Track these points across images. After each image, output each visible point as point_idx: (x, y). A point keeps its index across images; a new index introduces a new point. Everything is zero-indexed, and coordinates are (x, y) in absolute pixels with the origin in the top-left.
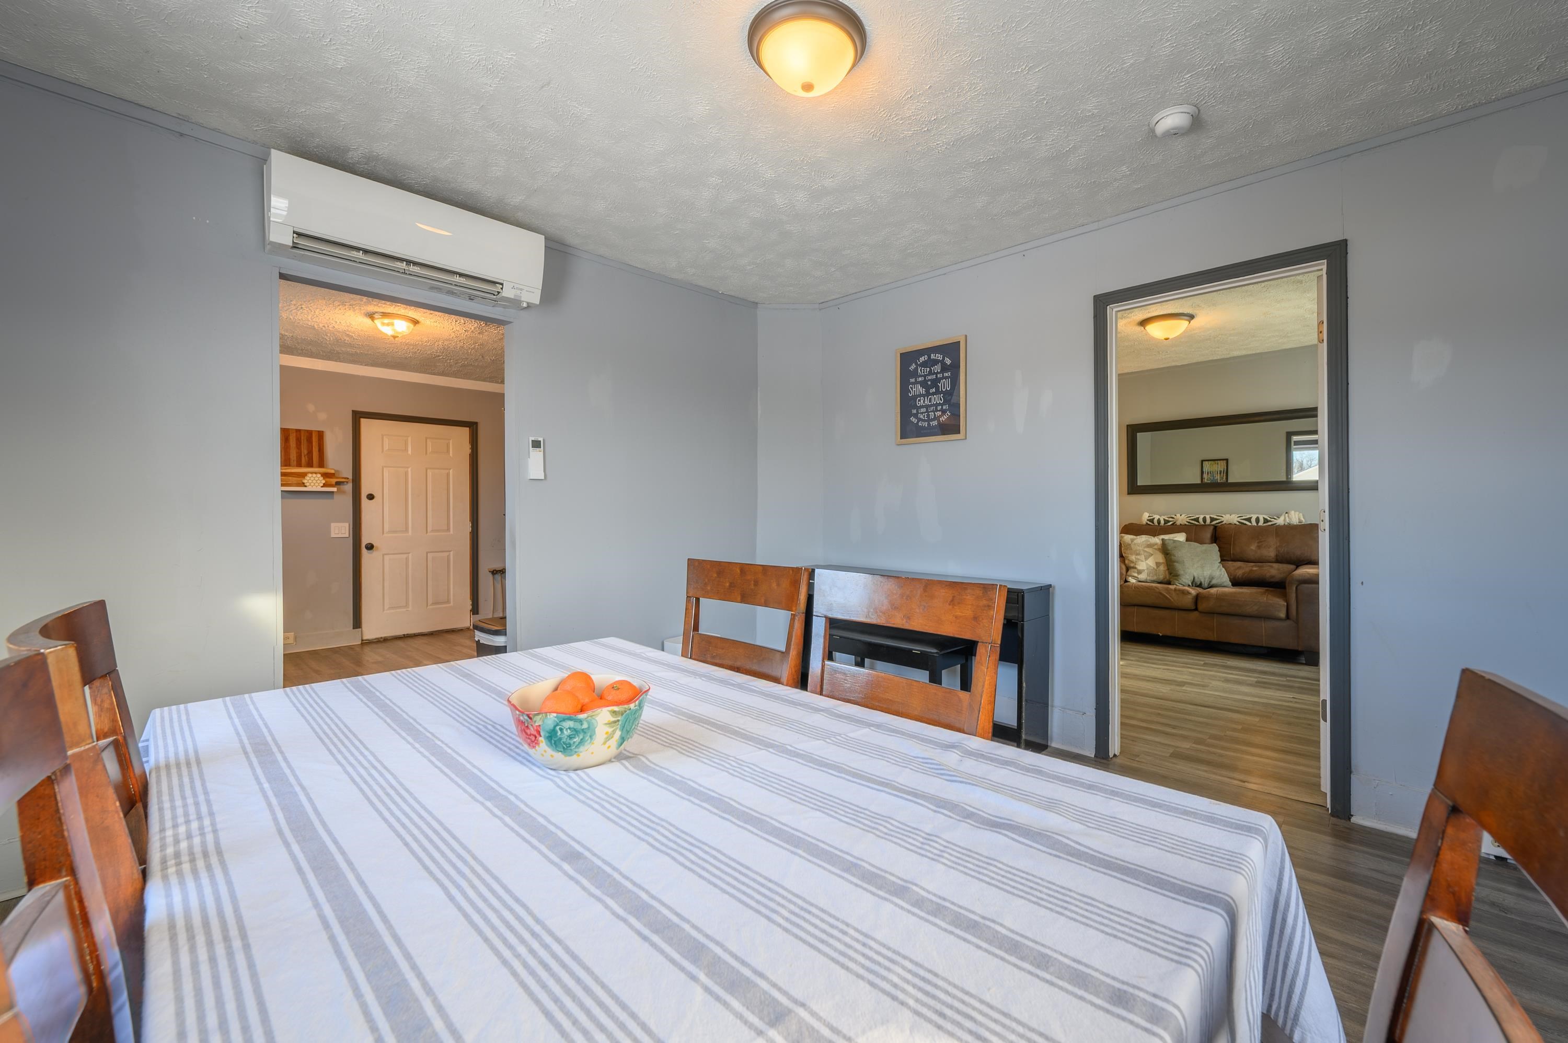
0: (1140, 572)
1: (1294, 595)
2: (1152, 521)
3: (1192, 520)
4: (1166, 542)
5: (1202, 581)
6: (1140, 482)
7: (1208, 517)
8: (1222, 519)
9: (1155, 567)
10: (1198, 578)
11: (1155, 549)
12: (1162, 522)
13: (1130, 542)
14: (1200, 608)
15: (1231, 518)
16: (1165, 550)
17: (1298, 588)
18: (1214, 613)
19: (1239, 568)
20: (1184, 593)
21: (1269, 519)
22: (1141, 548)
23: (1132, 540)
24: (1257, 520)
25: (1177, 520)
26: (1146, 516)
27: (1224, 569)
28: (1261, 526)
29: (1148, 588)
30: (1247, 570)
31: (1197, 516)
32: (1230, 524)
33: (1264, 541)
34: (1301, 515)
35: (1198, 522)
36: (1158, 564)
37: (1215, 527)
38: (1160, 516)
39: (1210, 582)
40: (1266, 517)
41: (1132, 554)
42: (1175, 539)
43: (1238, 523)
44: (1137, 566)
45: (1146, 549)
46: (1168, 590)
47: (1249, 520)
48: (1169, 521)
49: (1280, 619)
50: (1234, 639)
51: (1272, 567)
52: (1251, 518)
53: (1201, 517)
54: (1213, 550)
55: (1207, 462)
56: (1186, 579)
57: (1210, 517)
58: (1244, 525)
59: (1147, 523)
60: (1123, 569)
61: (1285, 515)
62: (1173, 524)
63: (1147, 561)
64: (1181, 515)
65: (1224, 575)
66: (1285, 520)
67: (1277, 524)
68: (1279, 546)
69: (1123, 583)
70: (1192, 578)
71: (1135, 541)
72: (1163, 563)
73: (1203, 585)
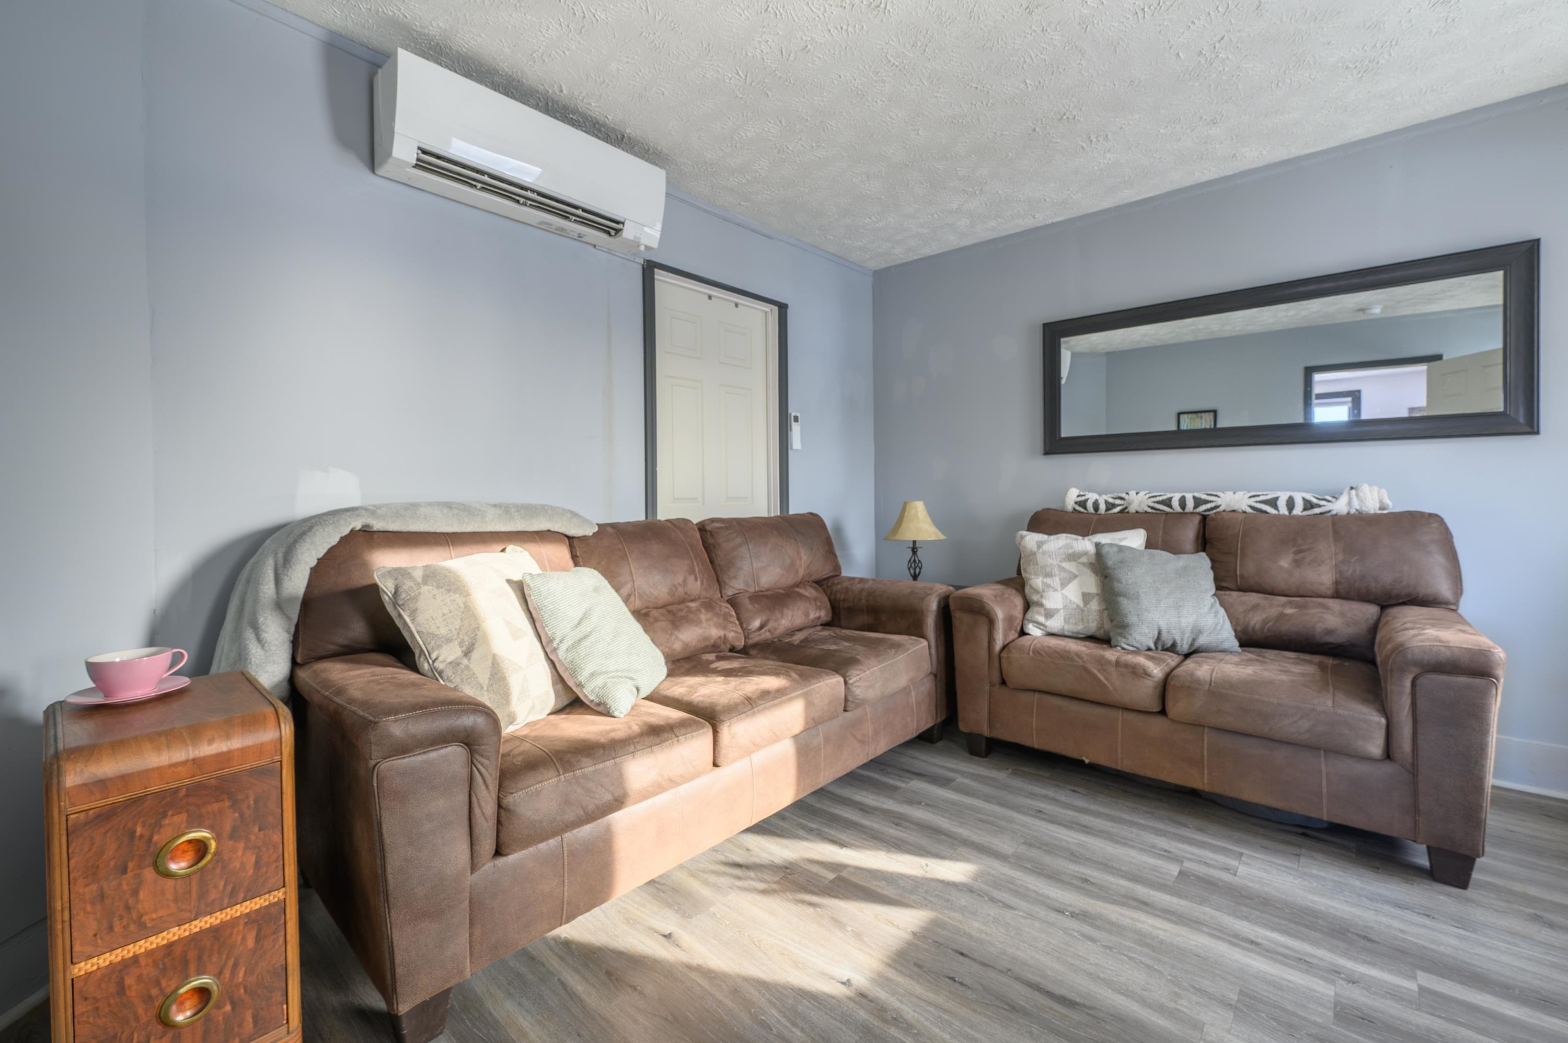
0: (1049, 614)
1: (1405, 701)
2: (1083, 504)
3: (1158, 502)
4: (1105, 550)
5: (1178, 638)
6: (1067, 431)
7: (1190, 498)
8: (1218, 501)
9: (1081, 604)
10: (1169, 632)
11: (1083, 564)
12: (1102, 507)
13: (1035, 549)
14: (1176, 708)
15: (1237, 500)
16: (1101, 568)
17: (1419, 682)
18: (1204, 726)
19: (1255, 607)
20: (1137, 672)
21: (1315, 501)
22: (1055, 562)
23: (1040, 544)
24: (1291, 504)
25: (1130, 504)
26: (1072, 496)
27: (1222, 611)
28: (1297, 518)
29: (1064, 655)
30: (1273, 612)
31: (1169, 495)
32: (1234, 511)
33: (1309, 549)
34: (1384, 491)
35: (1170, 506)
36: (1086, 597)
37: (1204, 518)
38: (1100, 495)
39: (1194, 640)
40: (1309, 497)
41: (1036, 574)
42: (1123, 543)
43: (1249, 510)
44: (1045, 602)
45: (1064, 565)
46: (1102, 663)
47: (1273, 503)
48: (1114, 506)
49: (1370, 759)
50: (1251, 792)
51: (1326, 607)
52: (1277, 498)
53: (1177, 497)
54: (1201, 565)
56: (1143, 635)
57: (1194, 498)
58: (1264, 515)
59: (1074, 509)
60: (1016, 606)
61: (1349, 494)
62: (1122, 511)
63: (1064, 591)
64: (1137, 493)
65: (1222, 626)
66: (1350, 503)
67: (1334, 512)
68: (1343, 562)
69: (1013, 635)
70: (1156, 633)
71: (1045, 547)
72: (1097, 595)
73: (1179, 648)
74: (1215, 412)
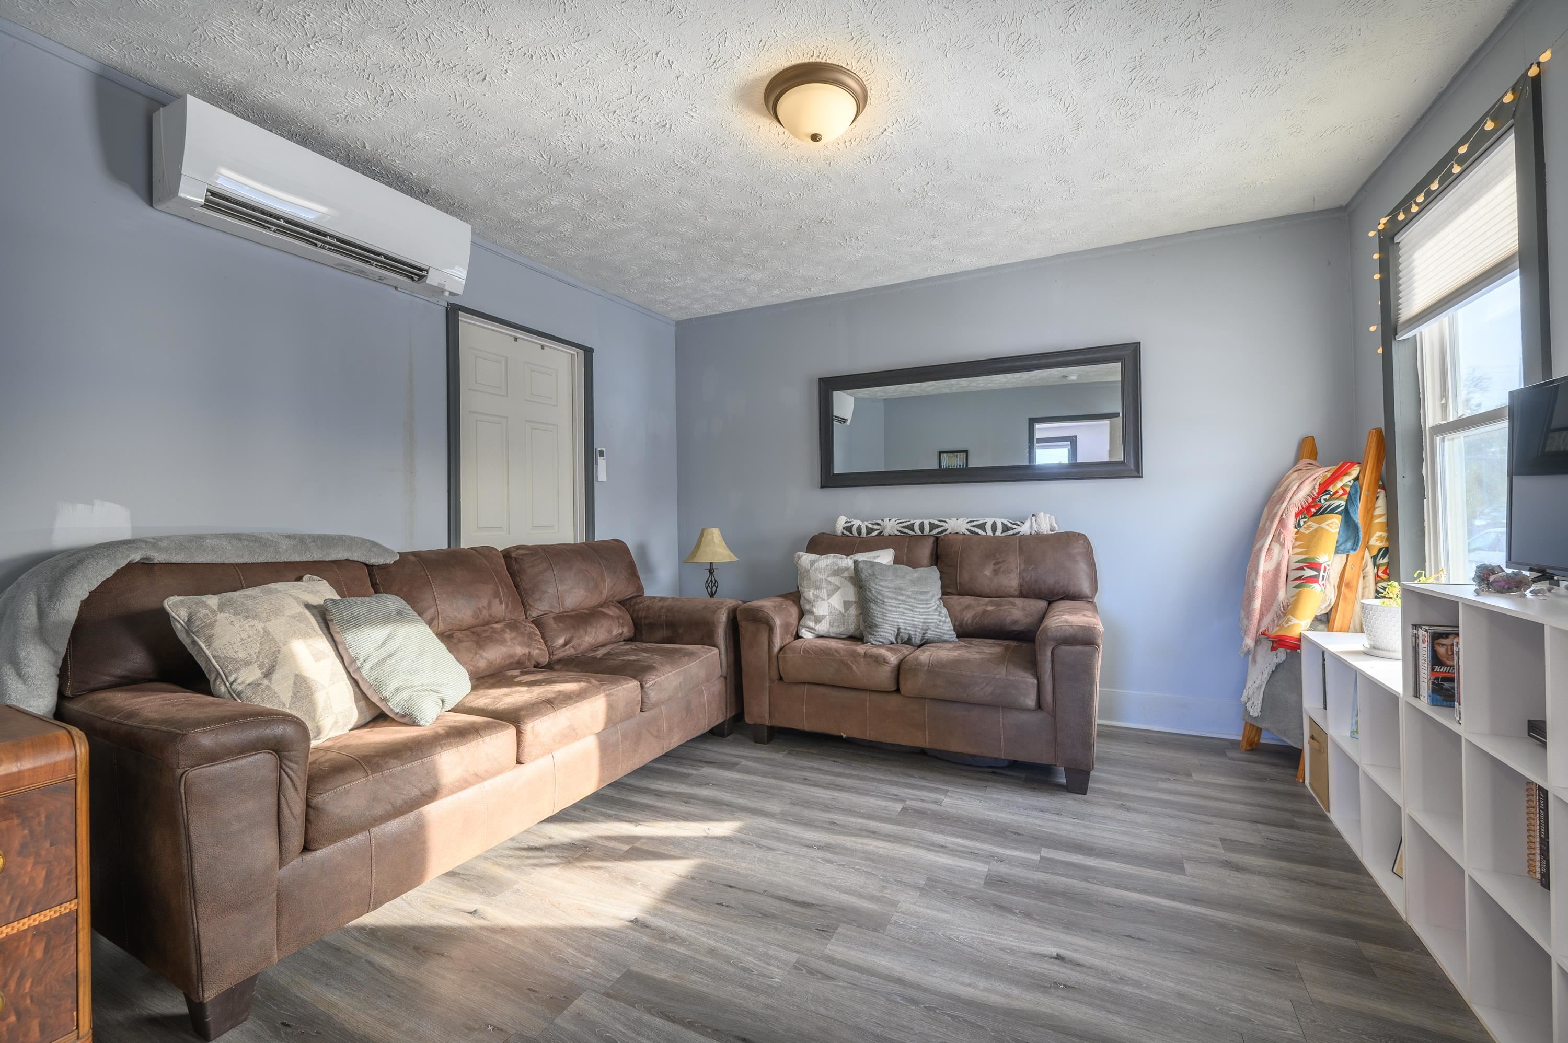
0: (818, 620)
1: (1048, 667)
2: (849, 529)
3: (904, 527)
4: (861, 566)
5: (912, 633)
6: (839, 468)
7: (926, 522)
8: (946, 526)
9: (843, 611)
10: (905, 629)
11: (845, 578)
12: (864, 531)
13: (809, 567)
14: (906, 687)
15: (958, 525)
16: (858, 580)
17: (1055, 652)
18: (925, 698)
19: (968, 607)
20: (879, 661)
21: (1010, 525)
22: (824, 577)
23: (813, 563)
24: (994, 527)
25: (884, 529)
26: (841, 522)
27: (945, 611)
28: (998, 537)
29: (826, 652)
30: (980, 609)
31: (912, 522)
32: (957, 533)
33: (1004, 561)
34: (1053, 517)
35: (913, 530)
36: (846, 605)
37: (937, 539)
38: (862, 522)
39: (924, 634)
40: (1006, 522)
41: (809, 588)
42: (876, 561)
43: (967, 533)
44: (814, 610)
45: (830, 579)
46: (854, 655)
47: (983, 526)
48: (873, 530)
49: (1028, 710)
50: (956, 746)
51: (1013, 604)
52: (986, 523)
53: (918, 522)
54: (932, 576)
56: (886, 632)
57: (930, 523)
58: (977, 536)
59: (843, 533)
60: (791, 615)
61: (1031, 519)
62: (878, 535)
63: (829, 601)
64: (890, 520)
65: (944, 622)
66: (1031, 527)
67: (1021, 533)
68: (1024, 570)
69: (789, 638)
70: (896, 630)
71: (816, 565)
72: (855, 602)
73: (913, 641)
74: (966, 452)
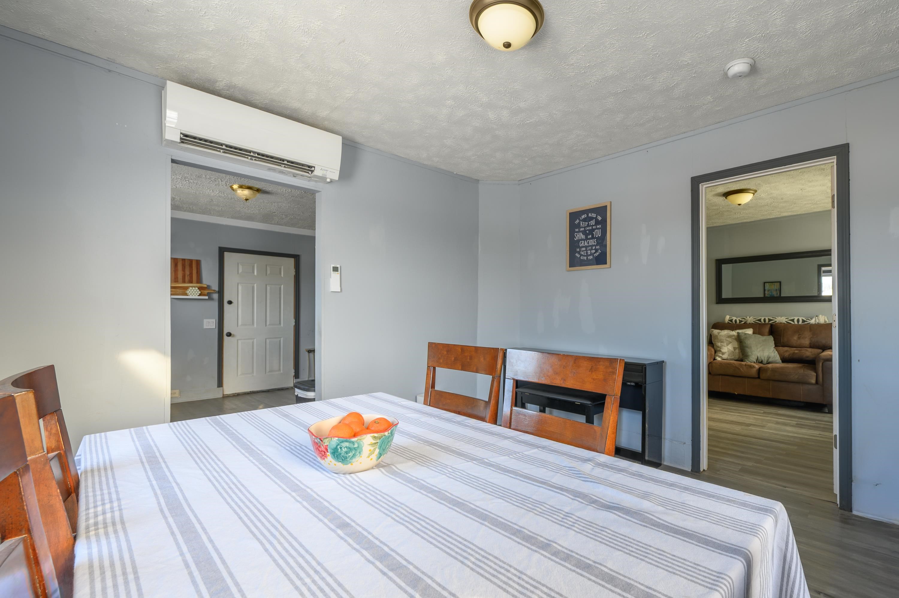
0: (723, 354)
1: (820, 369)
2: (731, 321)
3: (757, 320)
4: (740, 335)
5: (763, 359)
6: (724, 296)
7: (767, 318)
8: (776, 320)
9: (733, 351)
10: (760, 357)
11: (733, 339)
12: (738, 322)
13: (717, 334)
14: (763, 376)
15: (782, 319)
16: (739, 340)
17: (823, 364)
18: (770, 380)
19: (786, 351)
20: (751, 367)
22: (724, 338)
23: (719, 333)
24: (798, 321)
25: (747, 321)
26: (728, 318)
27: (776, 352)
28: (800, 324)
29: (729, 364)
30: (792, 352)
31: (760, 318)
32: (781, 323)
33: (802, 334)
34: (826, 317)
35: (761, 321)
36: (735, 349)
37: (772, 325)
38: (737, 318)
39: (768, 360)
40: (804, 319)
41: (718, 342)
42: (746, 332)
43: (786, 323)
44: (721, 350)
46: (741, 365)
47: (793, 320)
48: (742, 321)
49: (812, 384)
51: (807, 350)
52: (794, 319)
53: (763, 319)
54: (770, 339)
55: (767, 284)
56: (753, 358)
57: (768, 319)
58: (790, 324)
59: (728, 322)
60: (712, 351)
61: (815, 318)
62: (744, 323)
63: (728, 347)
64: (750, 317)
65: (776, 356)
66: (815, 321)
67: (811, 323)
68: (812, 337)
69: (712, 360)
70: (757, 358)
71: (720, 334)
72: (738, 348)
73: (763, 362)
